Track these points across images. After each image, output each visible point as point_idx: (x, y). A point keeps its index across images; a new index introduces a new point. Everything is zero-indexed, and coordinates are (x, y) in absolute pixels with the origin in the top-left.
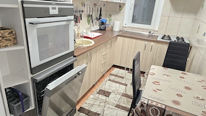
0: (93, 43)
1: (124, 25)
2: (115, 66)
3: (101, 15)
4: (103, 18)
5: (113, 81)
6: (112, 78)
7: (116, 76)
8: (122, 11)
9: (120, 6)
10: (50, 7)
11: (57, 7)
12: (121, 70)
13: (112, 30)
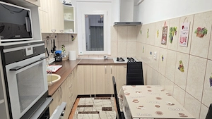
0: (60, 77)
1: (80, 54)
2: (79, 96)
3: (55, 47)
4: (57, 49)
5: (84, 113)
6: (82, 109)
7: (84, 106)
8: (75, 40)
9: (72, 37)
10: (26, 47)
11: (32, 47)
12: (87, 99)
13: (68, 60)
